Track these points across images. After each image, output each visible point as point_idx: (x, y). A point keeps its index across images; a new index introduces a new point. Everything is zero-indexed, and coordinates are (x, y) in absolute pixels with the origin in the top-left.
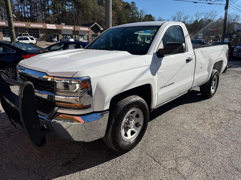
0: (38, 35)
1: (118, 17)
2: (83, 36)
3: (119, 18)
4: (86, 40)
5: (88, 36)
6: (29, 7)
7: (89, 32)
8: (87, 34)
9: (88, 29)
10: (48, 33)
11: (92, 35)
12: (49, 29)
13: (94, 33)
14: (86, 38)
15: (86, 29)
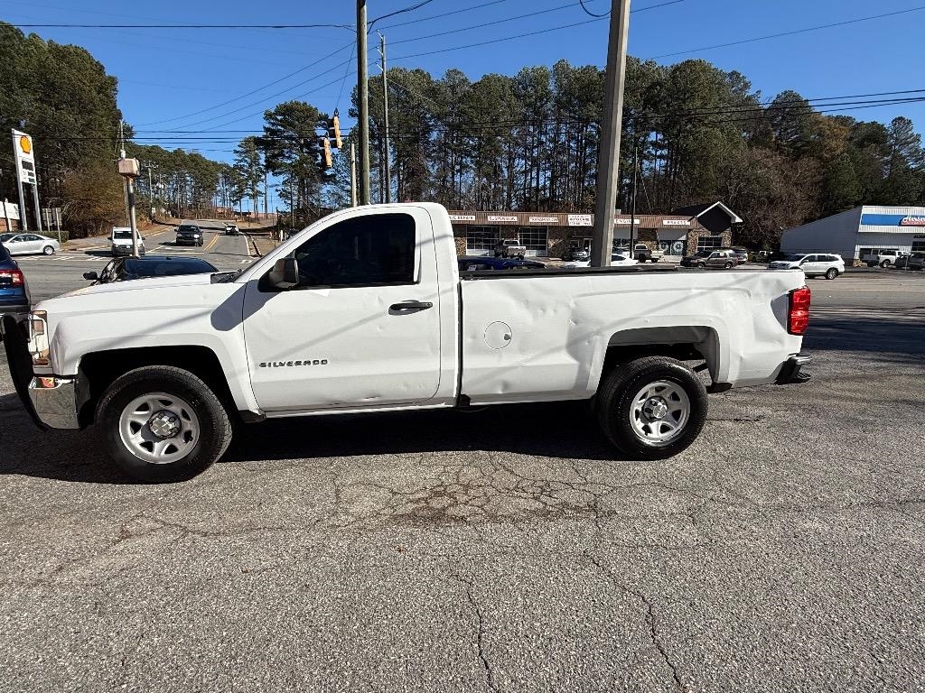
0: (545, 242)
1: (819, 178)
2: (670, 243)
3: (826, 181)
4: (678, 254)
5: (685, 242)
6: (549, 174)
7: (690, 230)
8: (684, 238)
9: (689, 223)
10: (569, 237)
11: (700, 239)
12: (573, 227)
13: (707, 234)
14: (680, 248)
15: (684, 222)
